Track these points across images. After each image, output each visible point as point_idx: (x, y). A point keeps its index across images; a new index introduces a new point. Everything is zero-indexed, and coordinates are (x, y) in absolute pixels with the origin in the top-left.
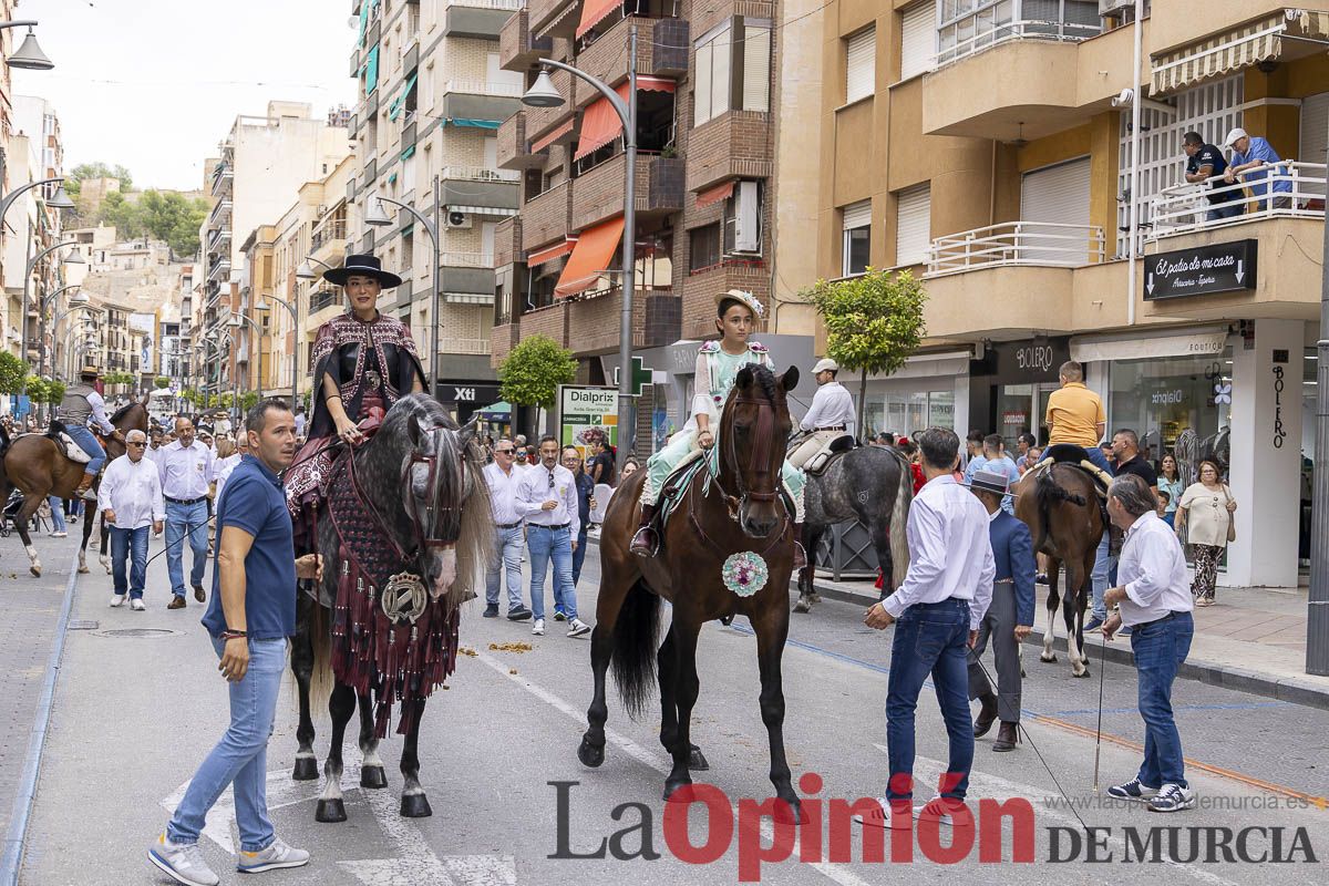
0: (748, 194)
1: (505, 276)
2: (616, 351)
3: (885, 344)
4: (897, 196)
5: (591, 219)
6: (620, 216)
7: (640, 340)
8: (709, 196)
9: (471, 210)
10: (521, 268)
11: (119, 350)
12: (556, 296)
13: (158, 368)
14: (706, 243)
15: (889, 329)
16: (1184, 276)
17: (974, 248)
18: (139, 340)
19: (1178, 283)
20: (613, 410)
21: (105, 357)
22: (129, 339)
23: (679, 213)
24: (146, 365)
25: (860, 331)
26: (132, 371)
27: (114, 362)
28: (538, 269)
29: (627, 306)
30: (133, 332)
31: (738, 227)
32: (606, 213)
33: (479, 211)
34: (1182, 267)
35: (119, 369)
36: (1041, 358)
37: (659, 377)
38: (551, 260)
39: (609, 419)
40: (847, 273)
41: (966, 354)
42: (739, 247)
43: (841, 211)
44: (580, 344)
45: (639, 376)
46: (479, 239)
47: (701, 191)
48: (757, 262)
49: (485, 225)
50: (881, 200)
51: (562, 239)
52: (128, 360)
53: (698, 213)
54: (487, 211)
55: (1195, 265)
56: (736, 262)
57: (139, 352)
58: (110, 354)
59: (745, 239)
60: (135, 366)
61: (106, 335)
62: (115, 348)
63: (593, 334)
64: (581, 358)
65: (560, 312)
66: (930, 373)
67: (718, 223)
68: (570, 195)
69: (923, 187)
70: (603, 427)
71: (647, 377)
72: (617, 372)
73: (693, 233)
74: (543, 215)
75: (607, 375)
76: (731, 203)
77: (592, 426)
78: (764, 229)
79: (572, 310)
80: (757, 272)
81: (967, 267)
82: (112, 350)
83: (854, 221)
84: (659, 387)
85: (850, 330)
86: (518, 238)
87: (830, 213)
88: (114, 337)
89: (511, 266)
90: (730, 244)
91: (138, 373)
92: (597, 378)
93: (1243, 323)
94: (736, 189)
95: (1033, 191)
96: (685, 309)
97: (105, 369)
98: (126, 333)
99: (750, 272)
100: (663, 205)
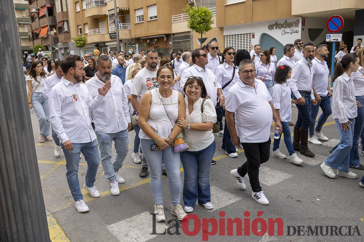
0: (65, 23)
1: (30, 34)
2: (50, 45)
3: (82, 45)
4: (84, 24)
5: (43, 26)
6: (47, 26)
7: (53, 43)
8: (60, 23)
9: (22, 23)
10: (33, 33)
12: (39, 37)
14: (61, 29)
15: (82, 43)
16: (113, 36)
17: (93, 32)
19: (112, 37)
20: (51, 54)
23: (56, 25)
25: (79, 43)
28: (36, 33)
29: (50, 39)
31: (65, 27)
32: (45, 25)
33: (24, 23)
34: (112, 35)
36: (102, 44)
37: (57, 49)
38: (37, 32)
39: (50, 55)
40: (80, 34)
41: (94, 44)
42: (65, 30)
43: (78, 26)
44: (44, 44)
45: (53, 49)
46: (24, 27)
47: (59, 22)
48: (68, 32)
49: (25, 25)
50: (82, 25)
51: (39, 29)
53: (59, 25)
54: (25, 23)
55: (113, 35)
56: (65, 32)
59: (66, 29)
63: (46, 43)
64: (44, 46)
65: (40, 40)
66: (91, 47)
67: (62, 27)
68: (39, 22)
69: (87, 23)
70: (49, 56)
71: (55, 49)
72: (50, 48)
73: (59, 28)
74: (35, 25)
75: (49, 48)
76: (63, 24)
77: (48, 56)
78: (68, 28)
79: (42, 39)
80: (68, 34)
81: (92, 34)
83: (80, 27)
84: (57, 50)
85: (77, 43)
86: (32, 28)
87: (76, 26)
89: (31, 32)
90: (64, 30)
92: (47, 49)
93: (121, 40)
94: (64, 22)
95: (100, 24)
96: (59, 39)
99: (67, 34)
100: (54, 24)
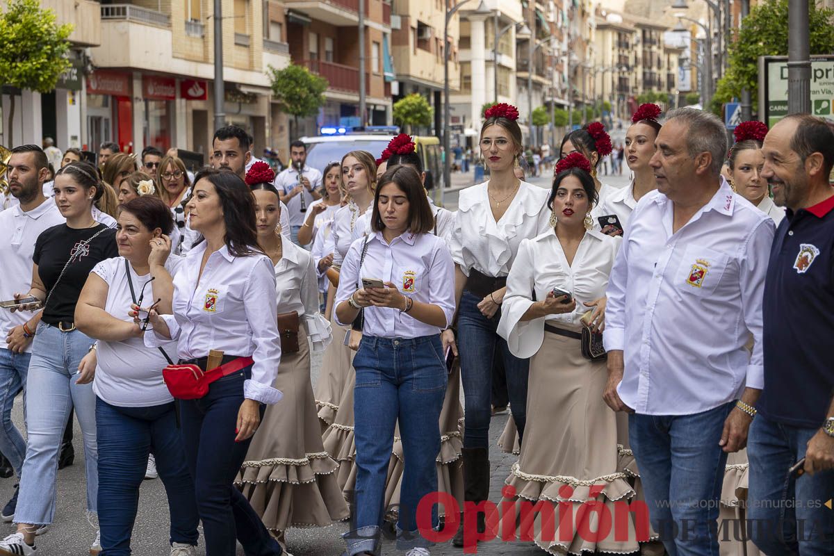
11: (655, 69)
13: (695, 85)
18: (674, 58)
21: (640, 76)
22: (664, 58)
24: (682, 83)
26: (669, 89)
27: (648, 82)
30: (668, 51)
35: (655, 89)
52: (664, 78)
57: (675, 70)
58: (644, 74)
60: (671, 84)
61: (640, 55)
62: (650, 68)
82: (647, 70)
88: (648, 57)
91: (675, 92)
97: (640, 90)
98: (661, 52)
